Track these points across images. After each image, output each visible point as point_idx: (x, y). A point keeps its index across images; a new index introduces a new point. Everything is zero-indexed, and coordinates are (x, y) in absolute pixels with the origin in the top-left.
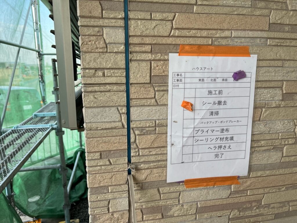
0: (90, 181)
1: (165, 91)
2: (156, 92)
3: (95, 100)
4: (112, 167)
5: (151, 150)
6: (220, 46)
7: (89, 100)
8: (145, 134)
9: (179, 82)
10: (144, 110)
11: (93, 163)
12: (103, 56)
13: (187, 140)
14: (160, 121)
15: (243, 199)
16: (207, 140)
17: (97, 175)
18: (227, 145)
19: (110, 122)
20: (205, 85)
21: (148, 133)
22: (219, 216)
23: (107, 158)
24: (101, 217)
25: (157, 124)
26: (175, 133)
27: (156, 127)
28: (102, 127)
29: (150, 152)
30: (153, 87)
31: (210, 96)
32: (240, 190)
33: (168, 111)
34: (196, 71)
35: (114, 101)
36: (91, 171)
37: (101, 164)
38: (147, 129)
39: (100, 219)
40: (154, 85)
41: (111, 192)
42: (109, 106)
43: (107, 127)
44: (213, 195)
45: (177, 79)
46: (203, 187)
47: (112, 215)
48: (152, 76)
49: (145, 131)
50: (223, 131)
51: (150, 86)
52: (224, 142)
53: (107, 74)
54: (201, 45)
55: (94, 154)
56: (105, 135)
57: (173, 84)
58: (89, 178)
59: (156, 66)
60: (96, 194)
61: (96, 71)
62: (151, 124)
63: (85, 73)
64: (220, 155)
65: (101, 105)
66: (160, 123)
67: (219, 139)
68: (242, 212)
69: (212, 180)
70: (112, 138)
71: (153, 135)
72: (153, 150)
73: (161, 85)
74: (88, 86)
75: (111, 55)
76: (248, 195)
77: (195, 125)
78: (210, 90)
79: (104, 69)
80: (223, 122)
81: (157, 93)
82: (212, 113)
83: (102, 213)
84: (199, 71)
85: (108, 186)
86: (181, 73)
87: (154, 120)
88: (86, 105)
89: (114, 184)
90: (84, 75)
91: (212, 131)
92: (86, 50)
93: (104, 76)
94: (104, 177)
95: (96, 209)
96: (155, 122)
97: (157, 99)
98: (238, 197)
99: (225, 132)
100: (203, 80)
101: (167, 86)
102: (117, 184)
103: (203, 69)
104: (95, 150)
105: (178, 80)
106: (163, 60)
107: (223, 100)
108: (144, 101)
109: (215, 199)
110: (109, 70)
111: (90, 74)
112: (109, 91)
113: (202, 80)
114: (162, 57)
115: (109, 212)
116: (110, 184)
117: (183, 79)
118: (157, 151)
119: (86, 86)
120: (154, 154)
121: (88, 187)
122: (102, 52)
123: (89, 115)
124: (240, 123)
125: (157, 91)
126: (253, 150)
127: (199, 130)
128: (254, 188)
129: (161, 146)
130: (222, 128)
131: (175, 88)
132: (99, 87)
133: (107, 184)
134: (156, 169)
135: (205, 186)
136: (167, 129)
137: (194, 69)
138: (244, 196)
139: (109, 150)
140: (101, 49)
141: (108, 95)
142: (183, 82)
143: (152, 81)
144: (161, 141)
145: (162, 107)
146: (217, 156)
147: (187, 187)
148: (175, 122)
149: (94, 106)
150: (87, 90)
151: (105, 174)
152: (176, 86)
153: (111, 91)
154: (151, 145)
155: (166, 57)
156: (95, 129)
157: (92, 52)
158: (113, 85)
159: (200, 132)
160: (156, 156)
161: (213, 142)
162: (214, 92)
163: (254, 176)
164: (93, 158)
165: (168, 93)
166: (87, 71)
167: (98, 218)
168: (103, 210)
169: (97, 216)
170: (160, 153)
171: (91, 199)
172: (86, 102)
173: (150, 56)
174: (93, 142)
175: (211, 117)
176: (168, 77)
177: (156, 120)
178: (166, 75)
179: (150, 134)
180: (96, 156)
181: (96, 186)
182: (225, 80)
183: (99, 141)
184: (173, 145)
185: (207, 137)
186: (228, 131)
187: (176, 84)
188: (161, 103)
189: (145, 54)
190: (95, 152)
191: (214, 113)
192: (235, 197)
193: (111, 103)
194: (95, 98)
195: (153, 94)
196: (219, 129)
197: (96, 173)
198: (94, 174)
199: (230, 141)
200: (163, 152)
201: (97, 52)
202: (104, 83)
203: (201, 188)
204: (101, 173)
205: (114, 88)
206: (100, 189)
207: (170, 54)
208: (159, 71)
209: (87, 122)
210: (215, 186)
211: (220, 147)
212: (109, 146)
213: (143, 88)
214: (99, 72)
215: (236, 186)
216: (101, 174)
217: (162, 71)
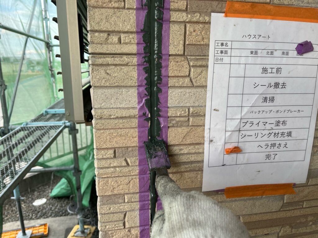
0: (100, 188)
1: (204, 66)
2: (191, 68)
3: (108, 77)
4: (130, 168)
5: (182, 147)
6: (281, 5)
7: (98, 77)
8: (175, 125)
9: (223, 55)
10: (174, 93)
11: (104, 163)
12: (118, 14)
13: (230, 135)
14: (195, 109)
15: (297, 213)
16: (257, 135)
17: (110, 180)
18: (283, 143)
19: (128, 108)
20: (259, 60)
21: (179, 125)
22: (266, 233)
23: (123, 157)
24: (115, 234)
25: (191, 113)
26: (215, 126)
27: (190, 117)
28: (117, 115)
29: (181, 150)
30: (188, 61)
31: (264, 75)
32: (295, 202)
33: (206, 95)
34: (247, 39)
35: (133, 78)
36: (102, 174)
37: (115, 164)
38: (178, 119)
39: (113, 237)
40: (189, 57)
41: (127, 202)
42: (126, 86)
43: (124, 115)
44: (261, 207)
45: (221, 50)
46: (248, 198)
47: (129, 231)
48: (186, 45)
49: (174, 122)
50: (279, 124)
51: (183, 59)
52: (279, 139)
53: (125, 41)
54: (256, 3)
55: (106, 151)
56: (121, 126)
57: (215, 57)
58: (99, 183)
59: (192, 31)
60: (108, 204)
61: (109, 35)
62: (183, 112)
63: (94, 37)
64: (273, 156)
65: (116, 84)
66: (196, 112)
67: (273, 134)
68: (294, 228)
69: (260, 189)
70: (130, 130)
71: (185, 128)
72: (185, 147)
73: (199, 57)
74: (97, 56)
75: (130, 12)
76: (304, 207)
77: (242, 114)
78: (264, 68)
79: (119, 32)
80: (280, 112)
81: (192, 70)
82: (265, 99)
83: (116, 228)
84: (251, 39)
85: (124, 195)
86: (227, 42)
87: (187, 107)
88: (94, 83)
89: (131, 191)
90: (91, 41)
91: (265, 123)
92: (95, 4)
93: (120, 43)
94: (119, 182)
95: (108, 224)
96: (189, 110)
97: (192, 78)
98: (292, 210)
99: (280, 125)
100: (256, 53)
101: (206, 60)
102: (136, 192)
103: (257, 37)
104: (106, 146)
105: (222, 52)
106: (202, 23)
107: (281, 81)
108: (174, 81)
109: (263, 212)
110: (126, 35)
111: (101, 39)
112: (127, 65)
113: (254, 53)
114: (201, 19)
115: (124, 227)
116: (127, 191)
117: (229, 51)
118: (190, 148)
119: (94, 57)
120: (186, 153)
121: (97, 195)
122: (118, 8)
123: (99, 97)
124: (301, 114)
125: (193, 66)
126: (315, 151)
127: (248, 122)
128: (312, 198)
129: (196, 142)
130: (277, 120)
131: (217, 62)
132: (113, 58)
133: (122, 192)
134: (188, 173)
135: (250, 196)
136: (205, 119)
137: (244, 36)
138: (299, 209)
139: (126, 146)
140: (116, 3)
141: (125, 69)
142: (229, 54)
143: (186, 52)
144: (196, 135)
145: (199, 90)
146: (268, 157)
147: (228, 197)
148: (216, 111)
149: (106, 85)
150: (97, 63)
151: (120, 178)
152: (219, 60)
153: (129, 64)
154: (182, 141)
155: (207, 18)
156: (108, 117)
157: (103, 8)
158: (133, 56)
159: (248, 125)
160: (189, 156)
161: (265, 138)
162: (269, 71)
163: (314, 183)
164: (104, 156)
165: (207, 70)
166: (97, 34)
167: (111, 235)
168: (117, 226)
169: (110, 232)
170: (193, 152)
171: (102, 210)
172: (94, 80)
173: (185, 15)
174: (105, 135)
175: (265, 104)
176: (209, 47)
177: (190, 108)
178: (206, 45)
179: (181, 126)
180: (108, 154)
181: (108, 194)
182: (285, 53)
183: (113, 133)
184: (211, 141)
185: (257, 132)
186: (285, 124)
187: (219, 58)
188: (198, 84)
189: (177, 13)
190: (107, 149)
191: (269, 99)
192: (287, 210)
193: (129, 81)
194: (108, 74)
195: (188, 70)
196: (273, 121)
197: (108, 177)
198: (105, 177)
199: (286, 138)
200: (198, 150)
201: (111, 8)
202: (120, 52)
203: (245, 198)
204: (114, 177)
205: (134, 61)
206: (114, 198)
207: (212, 14)
208: (197, 38)
209: (97, 107)
210: (264, 196)
211: (273, 145)
212: (126, 141)
213: (174, 61)
214: (114, 37)
215: (290, 197)
216: (115, 179)
217: (200, 38)
